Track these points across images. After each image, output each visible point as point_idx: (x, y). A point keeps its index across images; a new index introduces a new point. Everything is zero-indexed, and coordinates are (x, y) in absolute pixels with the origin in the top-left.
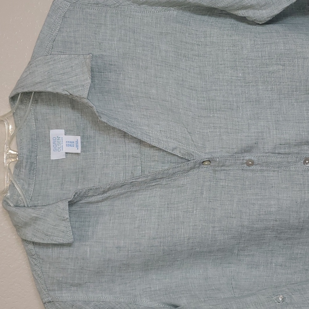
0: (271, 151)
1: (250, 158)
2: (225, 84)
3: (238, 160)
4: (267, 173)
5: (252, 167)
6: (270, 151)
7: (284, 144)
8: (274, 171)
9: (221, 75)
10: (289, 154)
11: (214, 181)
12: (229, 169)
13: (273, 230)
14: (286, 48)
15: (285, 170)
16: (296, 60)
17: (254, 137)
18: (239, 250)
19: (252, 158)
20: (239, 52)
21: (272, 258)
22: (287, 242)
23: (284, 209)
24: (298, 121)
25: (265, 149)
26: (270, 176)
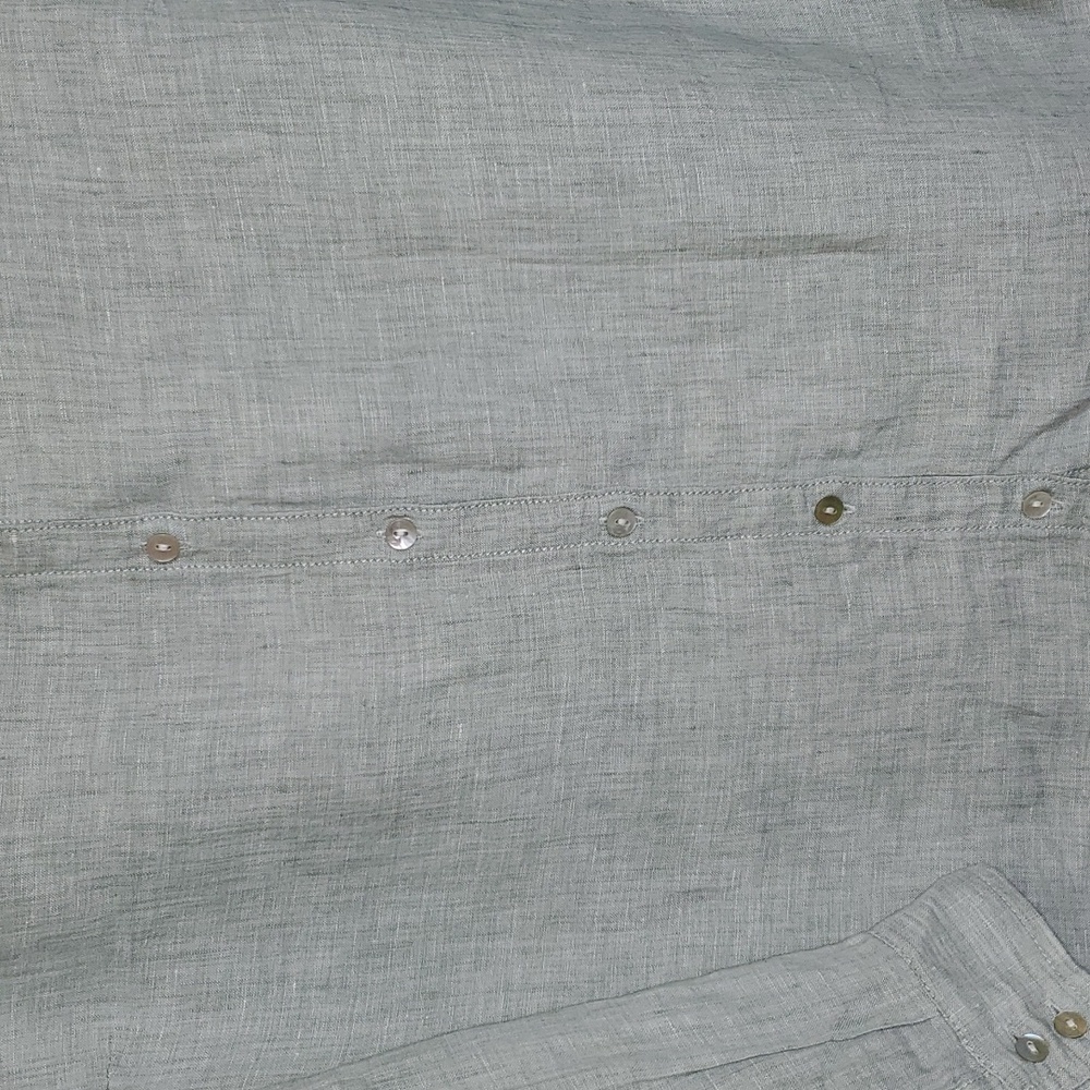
0: (249, 493)
1: (160, 524)
2: (34, 210)
3: (106, 536)
4: (242, 591)
5: (175, 569)
6: (243, 493)
7: (296, 459)
8: (270, 579)
9: (16, 171)
10: (325, 502)
11: (7, 639)
12: (75, 582)
13: (275, 832)
14: (279, 57)
15: (316, 570)
16: (323, 106)
17: (168, 436)
18: (139, 936)
19: (172, 528)
20: (82, 73)
21: (288, 957)
22: (342, 881)
23: (313, 737)
24: (350, 365)
25: (222, 484)
26: (255, 601)
